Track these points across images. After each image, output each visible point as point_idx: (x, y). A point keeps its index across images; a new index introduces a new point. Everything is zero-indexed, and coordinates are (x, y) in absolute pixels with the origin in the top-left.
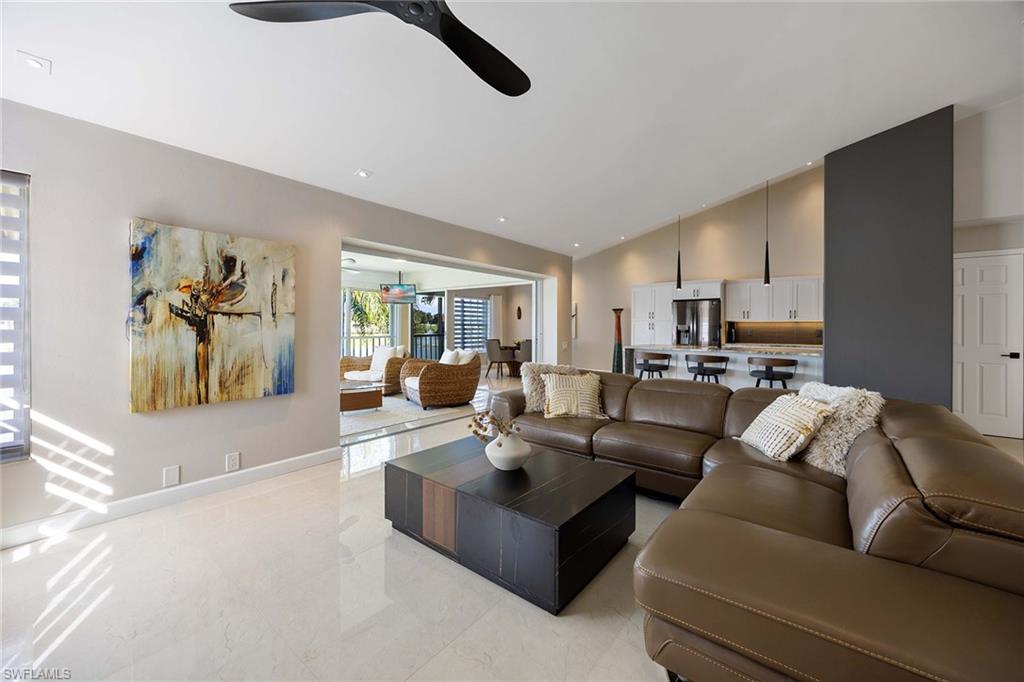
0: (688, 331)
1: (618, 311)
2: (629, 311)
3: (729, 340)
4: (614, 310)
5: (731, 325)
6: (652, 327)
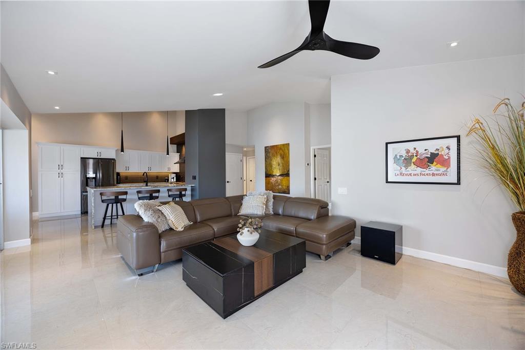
0: (95, 178)
3: (118, 183)
5: (118, 174)
6: (61, 175)
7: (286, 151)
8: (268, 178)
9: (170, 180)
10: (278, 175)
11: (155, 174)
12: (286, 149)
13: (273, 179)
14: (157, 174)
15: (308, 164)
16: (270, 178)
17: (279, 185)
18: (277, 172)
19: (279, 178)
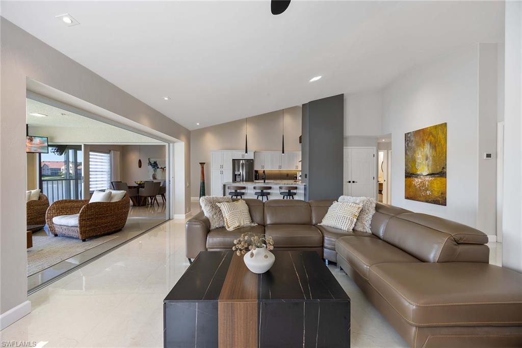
0: (240, 175)
1: (202, 164)
2: (208, 164)
4: (200, 163)
5: (256, 172)
6: (222, 173)
7: (441, 135)
8: (409, 179)
9: (298, 178)
10: (425, 173)
11: (285, 172)
12: (440, 133)
13: (416, 180)
14: (287, 172)
15: (489, 156)
16: (412, 179)
17: (427, 190)
18: (424, 169)
19: (428, 178)
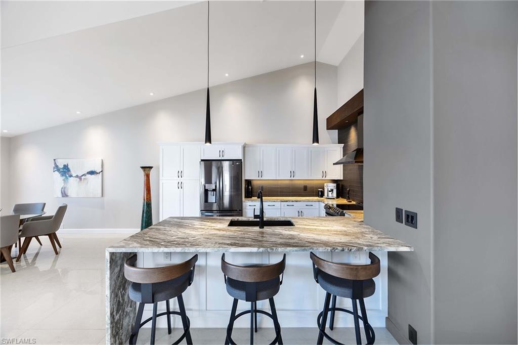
0: (215, 190)
1: (147, 169)
2: (158, 168)
3: (247, 196)
4: (143, 168)
5: (249, 182)
6: (180, 185)
9: (326, 194)
11: (302, 182)
14: (306, 183)
